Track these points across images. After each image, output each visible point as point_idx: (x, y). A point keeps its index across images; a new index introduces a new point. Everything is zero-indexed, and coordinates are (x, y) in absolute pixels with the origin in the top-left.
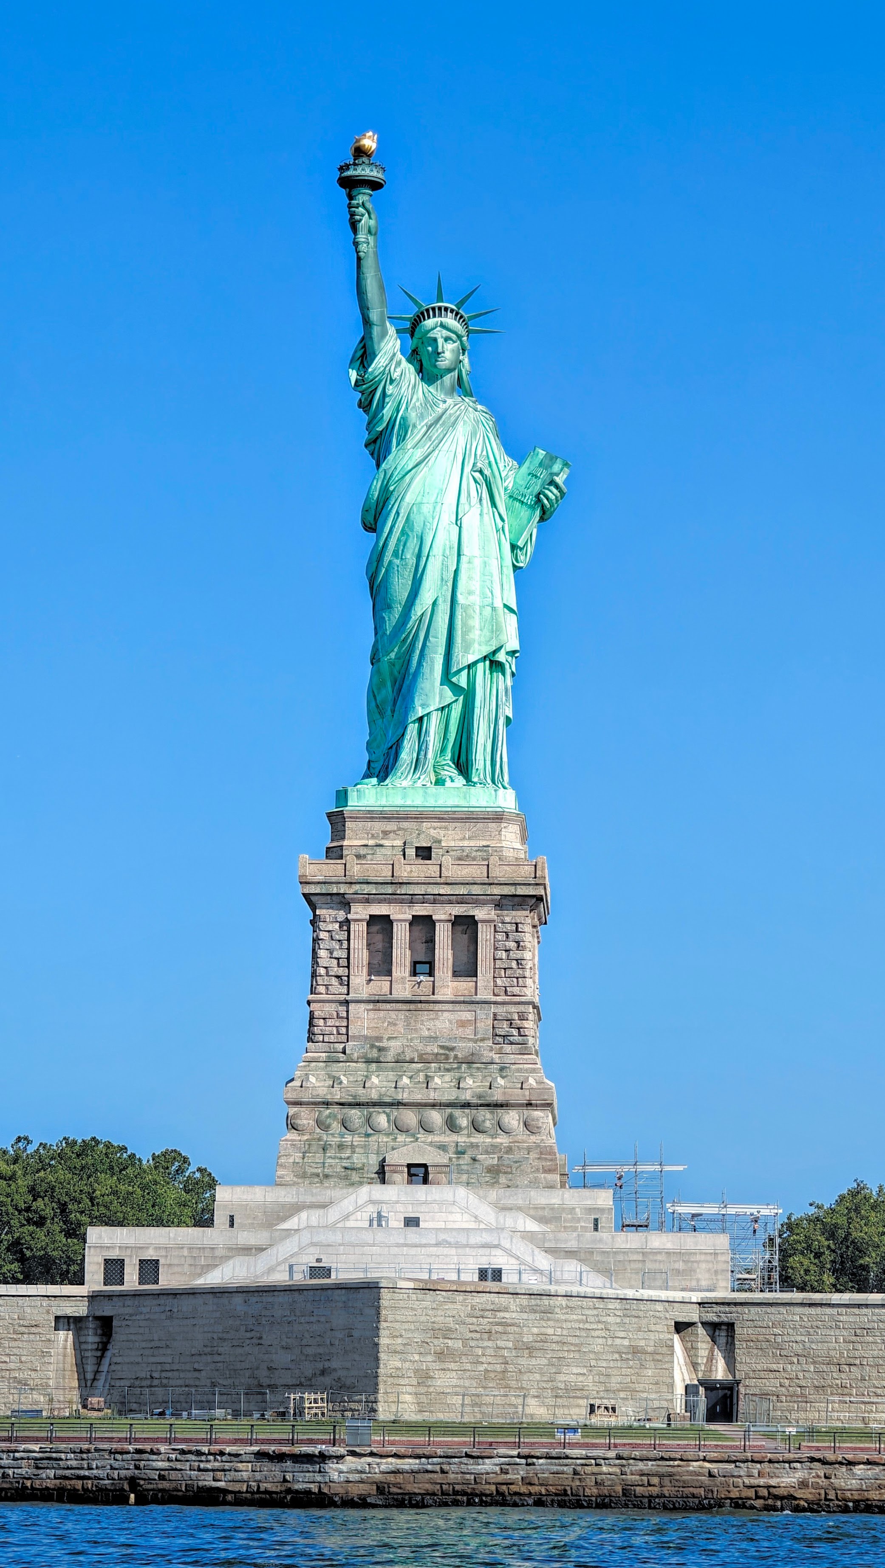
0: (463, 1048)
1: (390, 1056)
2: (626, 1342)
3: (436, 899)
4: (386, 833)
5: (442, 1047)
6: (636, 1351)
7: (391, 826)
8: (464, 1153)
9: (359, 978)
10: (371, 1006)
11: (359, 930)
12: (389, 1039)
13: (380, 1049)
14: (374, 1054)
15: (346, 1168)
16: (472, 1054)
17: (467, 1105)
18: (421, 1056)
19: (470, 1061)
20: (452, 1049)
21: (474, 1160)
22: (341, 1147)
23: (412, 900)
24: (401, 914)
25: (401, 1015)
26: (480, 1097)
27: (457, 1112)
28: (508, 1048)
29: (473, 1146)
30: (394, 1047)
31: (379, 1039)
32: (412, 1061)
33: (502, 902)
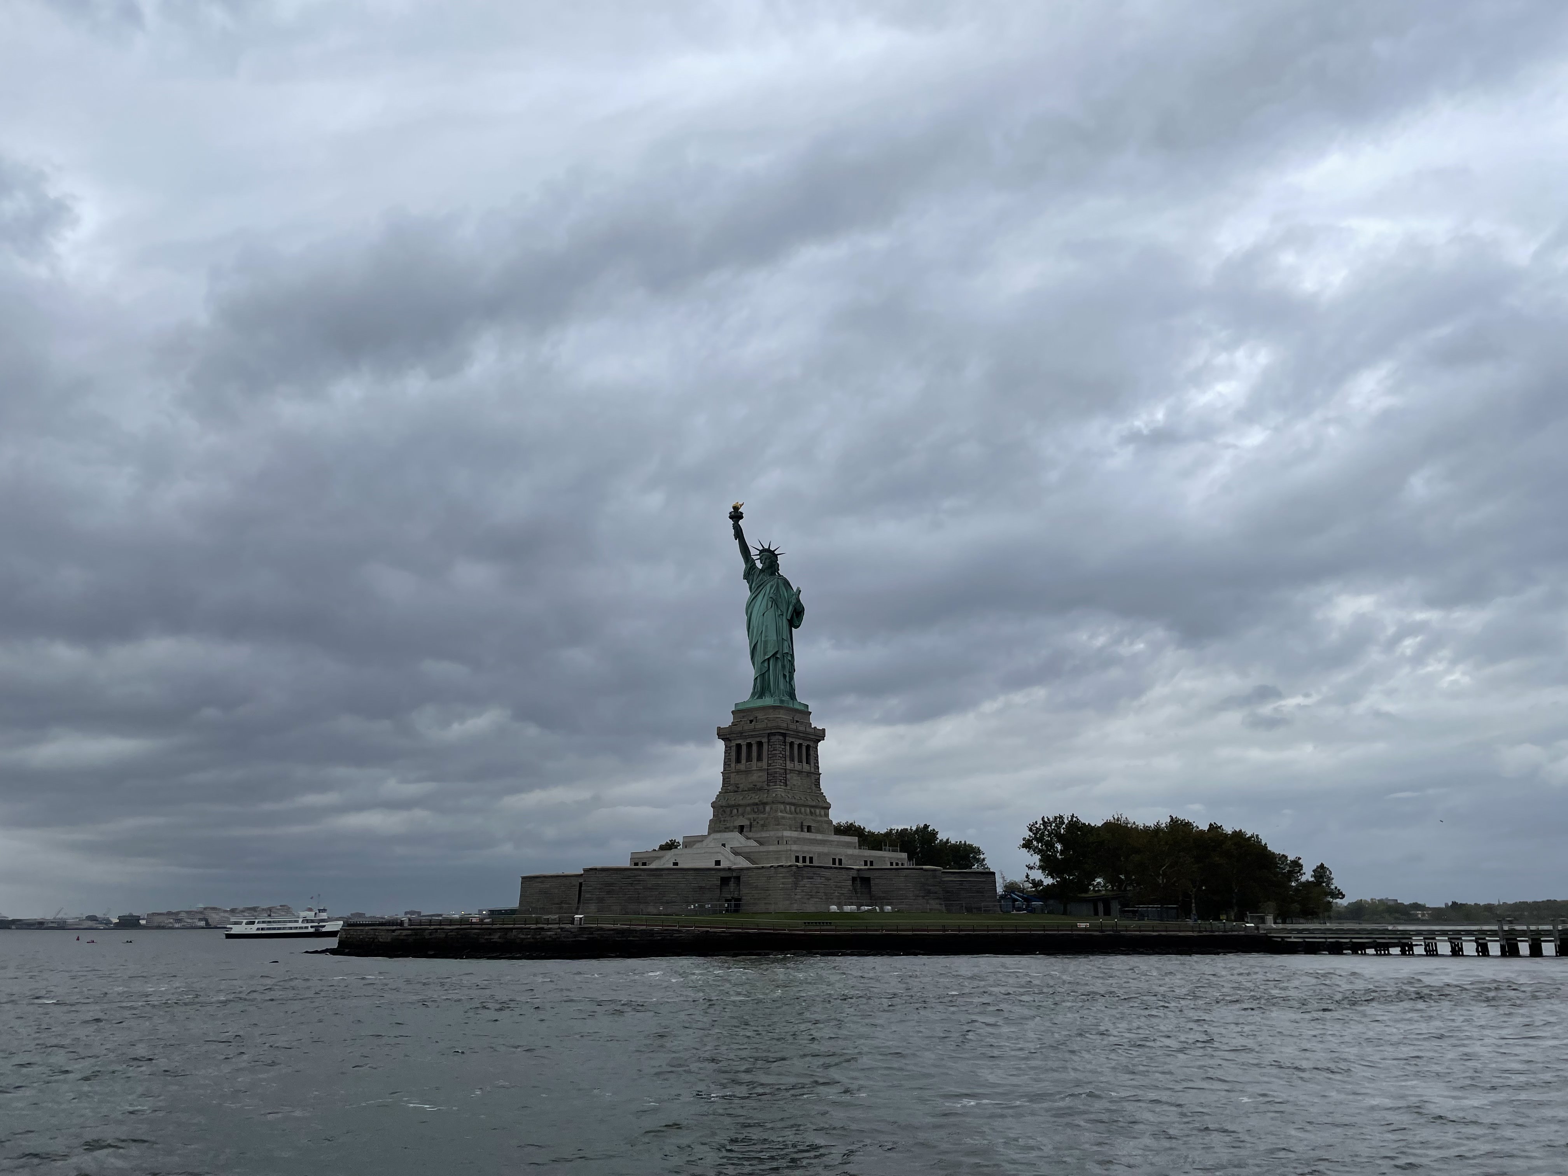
0: (759, 785)
1: (740, 790)
2: (696, 885)
3: (752, 736)
4: (743, 716)
6: (701, 888)
7: (745, 714)
8: (754, 820)
9: (733, 765)
10: (736, 773)
11: (734, 749)
12: (741, 783)
13: (738, 787)
14: (736, 789)
15: (725, 828)
16: (760, 787)
17: (757, 804)
18: (748, 789)
19: (760, 789)
20: (755, 785)
21: (758, 822)
22: (724, 821)
23: (746, 738)
24: (743, 743)
25: (744, 776)
26: (760, 801)
27: (755, 807)
28: (771, 784)
29: (758, 818)
30: (741, 786)
31: (738, 784)
32: (746, 791)
33: (769, 735)
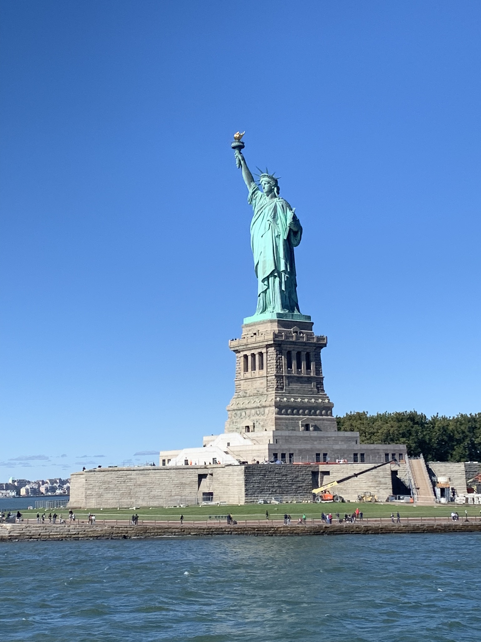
0: (260, 391)
1: (248, 395)
3: (254, 348)
4: (249, 330)
5: (257, 391)
7: (250, 328)
8: (257, 422)
9: (242, 373)
10: (244, 381)
11: (242, 358)
13: (246, 393)
14: (245, 395)
15: (236, 428)
16: (262, 392)
17: (259, 408)
18: (253, 394)
19: (262, 394)
21: (259, 423)
22: (236, 422)
24: (249, 354)
25: (250, 383)
26: (261, 405)
27: (257, 410)
28: (270, 389)
29: (260, 419)
30: (248, 392)
31: (246, 390)
32: (252, 396)
33: (268, 346)
